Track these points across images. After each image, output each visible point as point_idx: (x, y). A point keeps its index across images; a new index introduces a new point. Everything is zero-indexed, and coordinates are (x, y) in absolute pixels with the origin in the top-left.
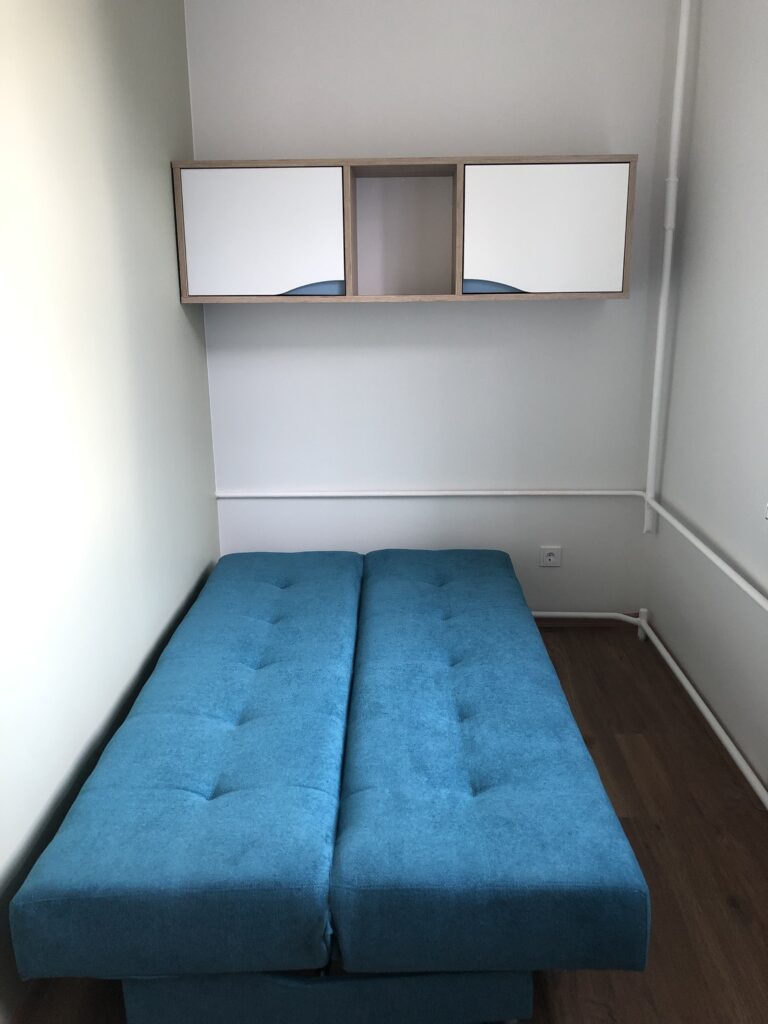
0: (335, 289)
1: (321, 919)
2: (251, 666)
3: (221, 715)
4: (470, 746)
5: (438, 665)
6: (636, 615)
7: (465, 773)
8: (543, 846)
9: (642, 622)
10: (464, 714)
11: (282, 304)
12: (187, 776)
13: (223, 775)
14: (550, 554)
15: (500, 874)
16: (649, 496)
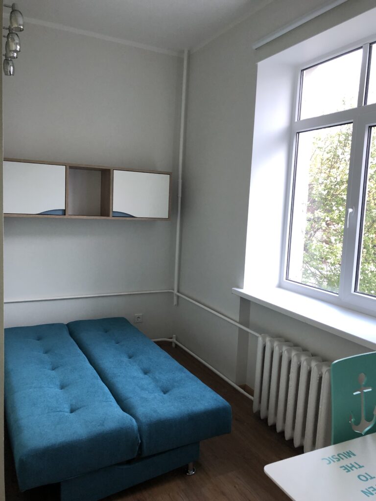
0: (61, 213)
1: (137, 438)
2: (49, 369)
3: (52, 386)
4: (156, 380)
5: (125, 359)
6: (171, 338)
7: (159, 388)
8: (198, 401)
9: (174, 340)
10: (146, 372)
11: (38, 218)
12: (58, 407)
13: (71, 405)
14: (139, 317)
15: (190, 410)
16: (175, 291)
